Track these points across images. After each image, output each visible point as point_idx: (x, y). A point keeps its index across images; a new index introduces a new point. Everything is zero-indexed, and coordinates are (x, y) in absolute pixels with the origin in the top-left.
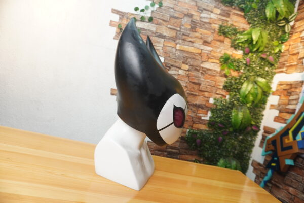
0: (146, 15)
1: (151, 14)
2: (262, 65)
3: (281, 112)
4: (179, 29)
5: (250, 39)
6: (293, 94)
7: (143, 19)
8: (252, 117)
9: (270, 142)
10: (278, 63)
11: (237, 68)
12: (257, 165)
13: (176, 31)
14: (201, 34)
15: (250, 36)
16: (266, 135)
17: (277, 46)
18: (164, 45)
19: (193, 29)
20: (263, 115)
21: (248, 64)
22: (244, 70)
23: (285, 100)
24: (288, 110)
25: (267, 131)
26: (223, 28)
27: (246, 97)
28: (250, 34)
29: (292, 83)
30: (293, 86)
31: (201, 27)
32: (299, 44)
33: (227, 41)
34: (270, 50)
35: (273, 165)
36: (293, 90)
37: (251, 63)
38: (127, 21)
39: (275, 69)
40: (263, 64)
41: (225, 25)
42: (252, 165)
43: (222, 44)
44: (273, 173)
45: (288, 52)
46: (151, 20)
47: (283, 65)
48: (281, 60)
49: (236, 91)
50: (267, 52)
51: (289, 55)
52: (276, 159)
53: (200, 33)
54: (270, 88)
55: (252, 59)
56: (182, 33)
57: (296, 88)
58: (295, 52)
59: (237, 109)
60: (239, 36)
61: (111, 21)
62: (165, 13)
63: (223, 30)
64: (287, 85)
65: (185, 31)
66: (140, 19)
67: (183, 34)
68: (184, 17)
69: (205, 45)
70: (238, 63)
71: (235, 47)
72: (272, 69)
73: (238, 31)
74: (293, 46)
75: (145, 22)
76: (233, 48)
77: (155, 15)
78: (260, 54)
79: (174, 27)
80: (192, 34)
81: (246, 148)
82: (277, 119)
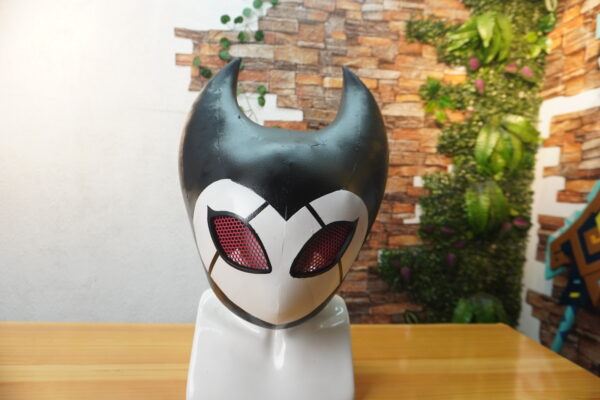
0: (247, 30)
1: (259, 25)
2: (510, 89)
3: (568, 179)
4: (322, 45)
5: (476, 39)
6: (588, 137)
7: (242, 39)
8: (510, 201)
9: (558, 248)
10: (544, 79)
11: (459, 105)
12: (537, 300)
13: (316, 52)
14: (371, 47)
15: (473, 33)
16: (547, 232)
17: (536, 43)
18: (296, 84)
19: (352, 39)
20: (532, 193)
21: (481, 91)
22: (474, 105)
23: (573, 152)
24: (583, 174)
25: (548, 224)
26: (416, 26)
27: (489, 161)
28: (474, 27)
29: (582, 114)
30: (586, 120)
31: (368, 33)
32: (583, 30)
33: (429, 53)
34: (523, 55)
35: (574, 295)
36: (587, 128)
37: (487, 88)
38: (210, 47)
39: (540, 91)
40: (511, 85)
41: (418, 18)
42: (528, 301)
43: (420, 60)
44: (575, 312)
45: (560, 51)
46: (260, 37)
47: (556, 80)
48: (550, 70)
49: (466, 151)
50: (516, 59)
51: (564, 58)
52: (577, 282)
53: (368, 44)
54: (536, 134)
55: (488, 80)
56: (330, 53)
57: (593, 123)
58: (577, 47)
59: (475, 190)
60: (451, 36)
61: (177, 55)
62: (288, 17)
63: (416, 30)
64: (573, 120)
65: (336, 47)
66: (237, 40)
67: (334, 55)
68: (328, 18)
69: (385, 68)
70: (458, 93)
71: (448, 60)
72: (534, 93)
73: (448, 26)
74: (571, 36)
75: (249, 43)
76: (442, 65)
77: (266, 25)
78: (502, 66)
79: (311, 44)
80: (352, 51)
81: (508, 267)
82: (563, 197)
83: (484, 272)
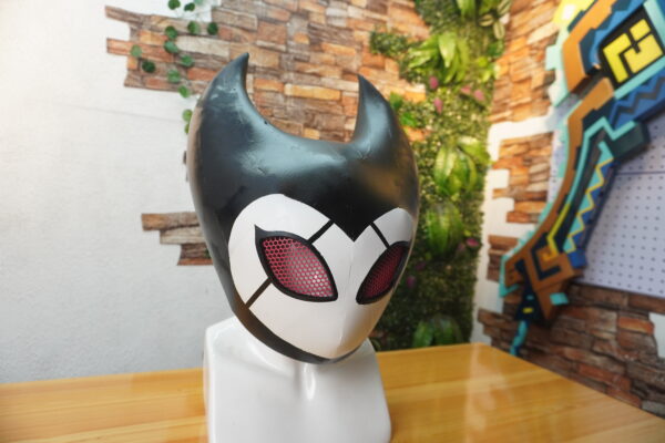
0: (198, 20)
1: (213, 16)
2: (464, 111)
3: (517, 201)
4: (283, 48)
5: (436, 58)
6: (535, 161)
7: (192, 30)
8: (464, 222)
9: (512, 267)
10: (493, 104)
11: (419, 124)
12: (489, 319)
13: (277, 54)
14: (335, 55)
15: (434, 51)
16: (498, 252)
17: (486, 68)
18: (254, 88)
19: (316, 44)
20: (482, 214)
21: (440, 111)
22: (433, 125)
23: (521, 175)
24: (530, 196)
25: (499, 245)
26: (379, 38)
27: (447, 183)
28: (436, 46)
29: (529, 139)
30: (533, 145)
31: (331, 40)
32: (529, 60)
33: (391, 67)
34: (474, 78)
35: (528, 310)
36: (533, 153)
37: (445, 108)
38: (153, 36)
39: (489, 115)
40: (466, 107)
41: (382, 30)
42: (480, 319)
43: (382, 74)
44: (528, 327)
45: (507, 78)
46: (213, 30)
47: (503, 106)
48: (498, 95)
49: (426, 171)
50: (469, 82)
51: (511, 85)
52: (530, 298)
53: (331, 52)
54: (487, 156)
55: (445, 100)
56: (292, 57)
57: (539, 148)
58: (523, 76)
59: (435, 211)
60: (413, 53)
61: (109, 40)
62: (246, 11)
63: (380, 42)
64: (520, 144)
65: (299, 52)
66: (185, 31)
67: (296, 60)
68: (290, 18)
69: (348, 80)
70: (419, 111)
71: (408, 77)
72: (483, 117)
73: (409, 42)
74: (517, 65)
75: (200, 36)
76: (404, 81)
77: (220, 17)
78: (458, 88)
79: (272, 45)
80: (315, 57)
81: (461, 287)
82: (513, 217)
83: (442, 294)
